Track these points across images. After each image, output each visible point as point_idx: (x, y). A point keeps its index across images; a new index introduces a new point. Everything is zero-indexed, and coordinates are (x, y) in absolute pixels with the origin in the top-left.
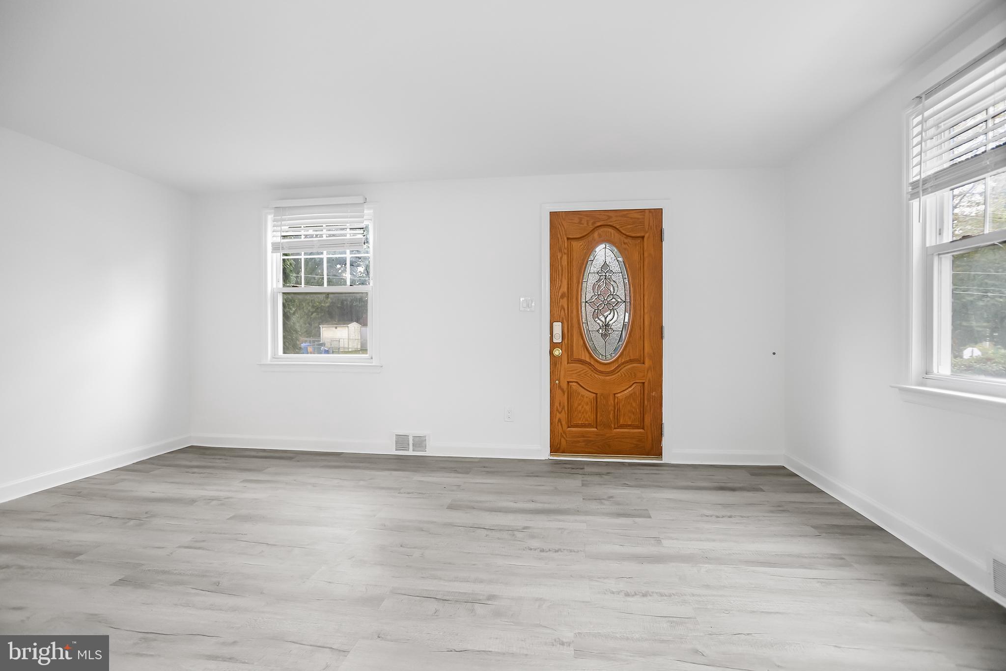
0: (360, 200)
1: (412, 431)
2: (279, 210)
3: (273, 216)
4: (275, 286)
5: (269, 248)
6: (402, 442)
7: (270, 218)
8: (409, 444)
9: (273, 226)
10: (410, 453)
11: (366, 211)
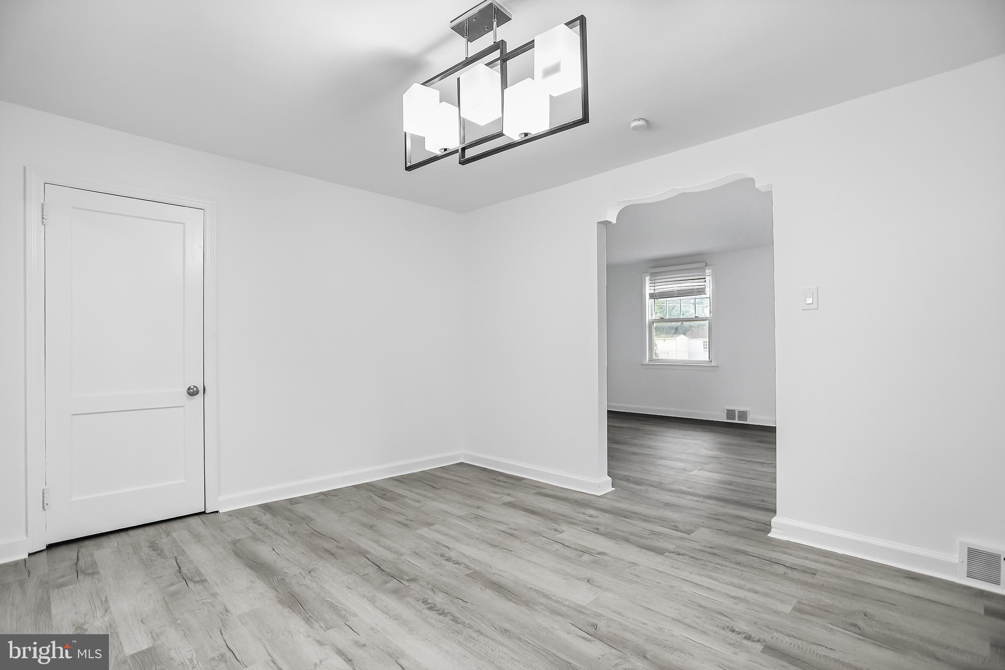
0: (703, 265)
1: (738, 408)
2: (653, 275)
3: (649, 277)
4: (650, 318)
5: (648, 296)
6: (730, 413)
7: (648, 278)
8: (735, 416)
9: (650, 284)
10: (736, 421)
11: (707, 271)
